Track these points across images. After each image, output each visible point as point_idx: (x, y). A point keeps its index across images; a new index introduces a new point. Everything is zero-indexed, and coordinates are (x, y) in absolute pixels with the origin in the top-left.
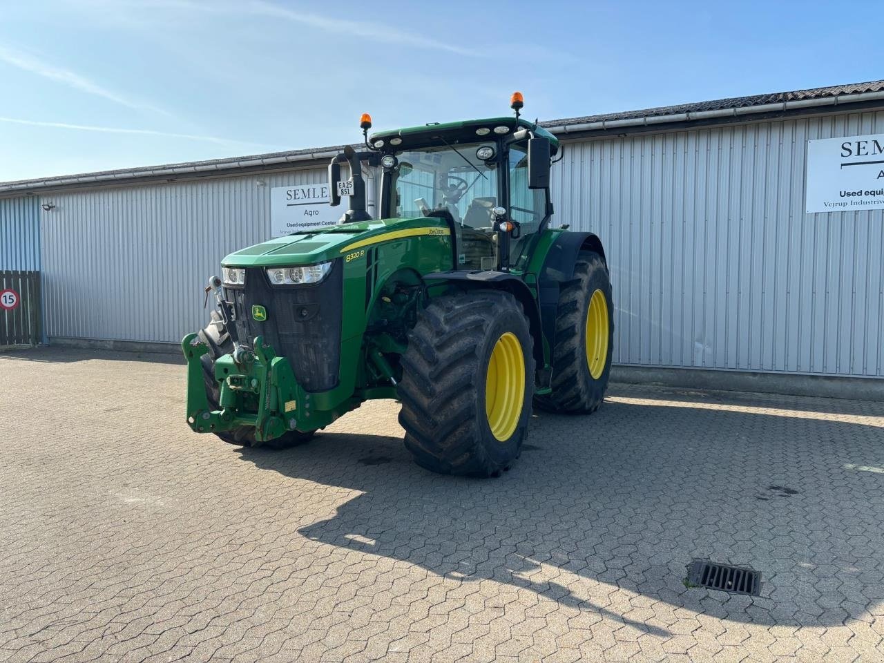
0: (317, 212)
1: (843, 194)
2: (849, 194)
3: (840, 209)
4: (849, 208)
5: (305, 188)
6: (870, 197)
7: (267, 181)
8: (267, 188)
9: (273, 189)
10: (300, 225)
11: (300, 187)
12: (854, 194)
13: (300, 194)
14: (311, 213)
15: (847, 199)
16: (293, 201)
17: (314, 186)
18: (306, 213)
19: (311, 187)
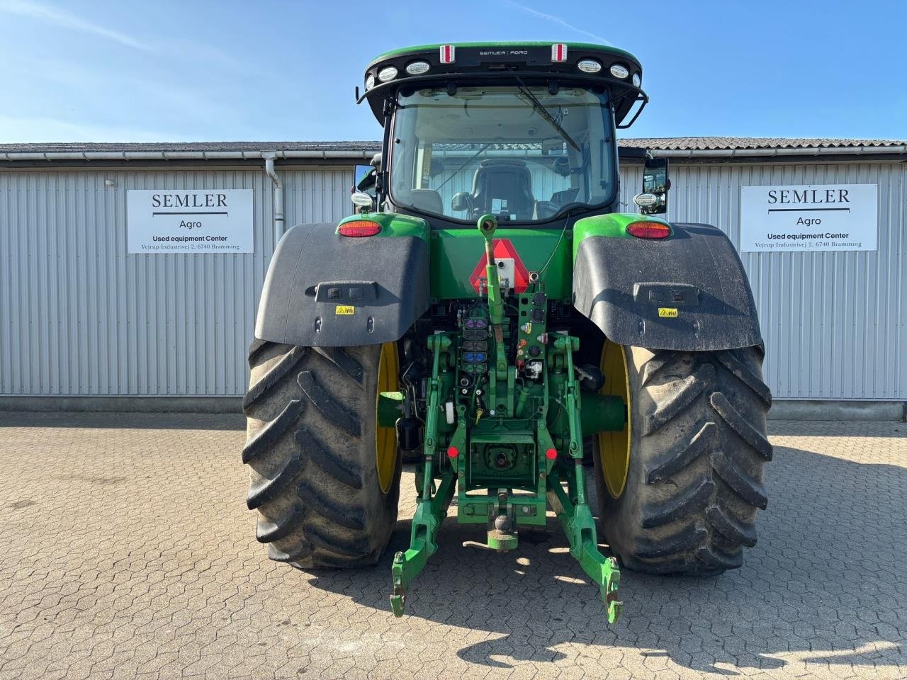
0: (199, 225)
1: (770, 237)
2: (775, 237)
3: (767, 249)
4: (775, 249)
5: (182, 193)
6: (791, 241)
7: (121, 180)
8: (121, 191)
9: (131, 193)
10: (173, 239)
11: (174, 192)
12: (778, 237)
13: (174, 200)
14: (191, 225)
15: (773, 241)
16: (162, 209)
17: (195, 192)
18: (183, 224)
19: (191, 192)
